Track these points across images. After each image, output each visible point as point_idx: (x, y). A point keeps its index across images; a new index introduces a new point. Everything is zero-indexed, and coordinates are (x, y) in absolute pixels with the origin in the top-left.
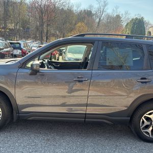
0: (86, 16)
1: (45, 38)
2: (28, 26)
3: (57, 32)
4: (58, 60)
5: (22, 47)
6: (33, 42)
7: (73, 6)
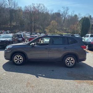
0: (57, 16)
1: (33, 30)
2: (23, 23)
3: (40, 26)
4: (41, 42)
5: (22, 36)
6: (27, 32)
7: (49, 11)
